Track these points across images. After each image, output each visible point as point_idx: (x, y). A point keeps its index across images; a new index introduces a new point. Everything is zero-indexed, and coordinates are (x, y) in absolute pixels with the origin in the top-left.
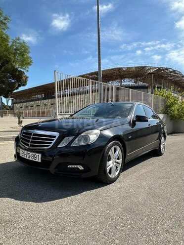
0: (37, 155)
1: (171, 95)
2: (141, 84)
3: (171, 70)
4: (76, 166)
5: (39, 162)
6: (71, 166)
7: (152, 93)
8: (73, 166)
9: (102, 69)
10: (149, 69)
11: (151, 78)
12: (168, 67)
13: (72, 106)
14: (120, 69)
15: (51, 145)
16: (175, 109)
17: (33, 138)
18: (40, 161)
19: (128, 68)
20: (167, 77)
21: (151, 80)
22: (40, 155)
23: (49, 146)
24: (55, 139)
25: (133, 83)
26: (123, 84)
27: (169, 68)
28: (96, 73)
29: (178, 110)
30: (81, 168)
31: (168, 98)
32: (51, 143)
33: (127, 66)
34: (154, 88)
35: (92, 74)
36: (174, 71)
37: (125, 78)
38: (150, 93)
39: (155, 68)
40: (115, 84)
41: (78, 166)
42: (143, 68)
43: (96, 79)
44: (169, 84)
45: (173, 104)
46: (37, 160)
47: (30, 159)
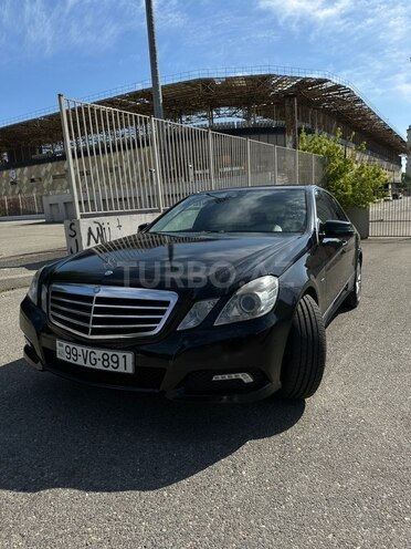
0: (120, 354)
1: (337, 149)
2: (259, 120)
3: (329, 85)
4: (233, 376)
5: (128, 374)
6: (220, 378)
7: (295, 147)
8: (227, 377)
9: (162, 83)
10: (279, 82)
11: (292, 107)
12: (323, 77)
13: (90, 184)
14: (207, 83)
15: (160, 327)
16: (347, 184)
17: (98, 311)
18: (130, 370)
19: (228, 79)
20: (319, 103)
21: (293, 112)
22: (130, 356)
23: (154, 328)
24: (169, 310)
25: (241, 120)
26: (216, 121)
27: (326, 81)
28: (147, 94)
29: (353, 185)
30: (247, 378)
31: (330, 156)
32: (158, 321)
33: (224, 76)
34: (300, 132)
35: (135, 95)
36: (337, 87)
37: (220, 106)
38: (289, 147)
39: (293, 78)
40: (196, 122)
41: (240, 376)
42: (265, 79)
43: (148, 110)
44: (324, 120)
45: (341, 173)
46: (121, 369)
47: (99, 366)
